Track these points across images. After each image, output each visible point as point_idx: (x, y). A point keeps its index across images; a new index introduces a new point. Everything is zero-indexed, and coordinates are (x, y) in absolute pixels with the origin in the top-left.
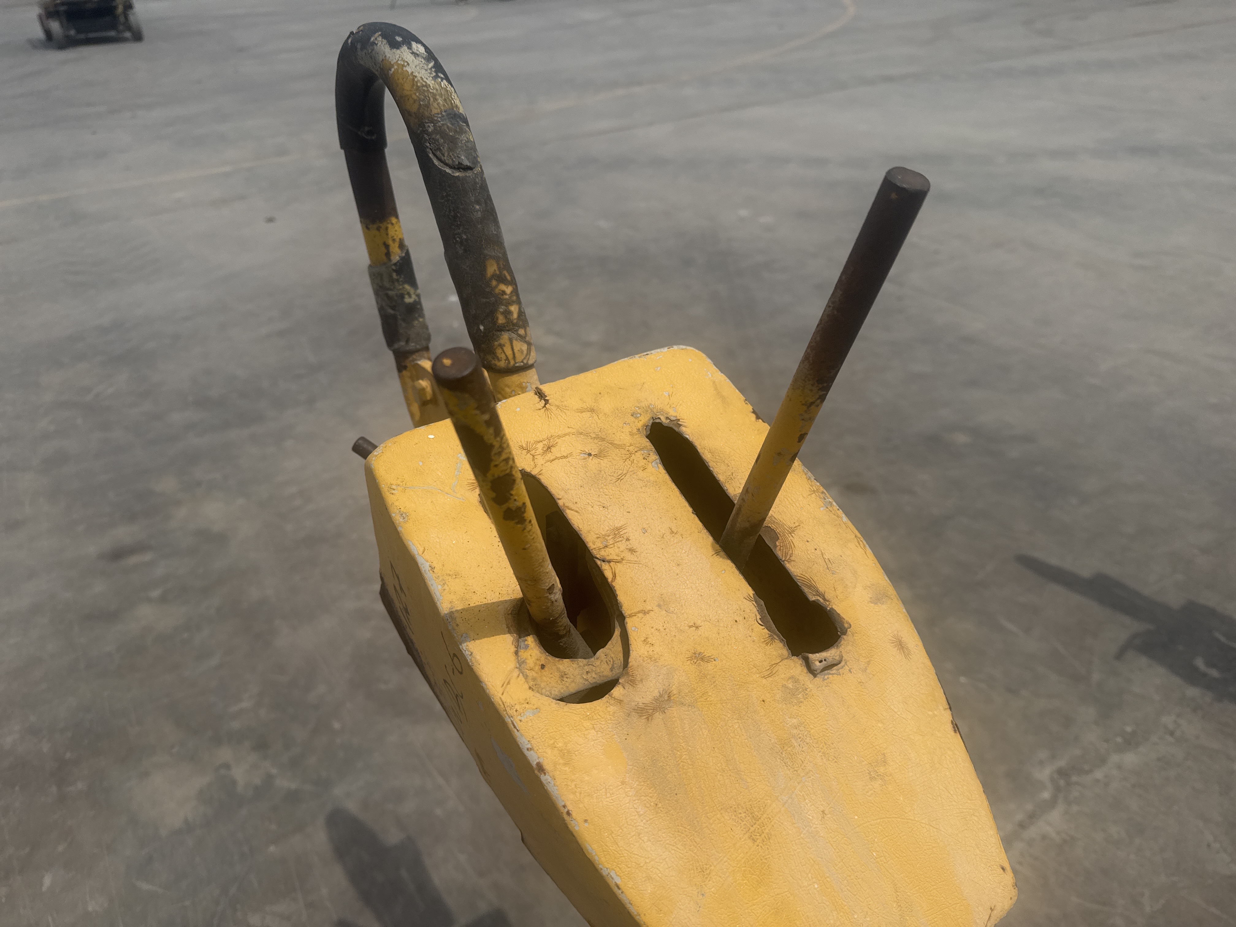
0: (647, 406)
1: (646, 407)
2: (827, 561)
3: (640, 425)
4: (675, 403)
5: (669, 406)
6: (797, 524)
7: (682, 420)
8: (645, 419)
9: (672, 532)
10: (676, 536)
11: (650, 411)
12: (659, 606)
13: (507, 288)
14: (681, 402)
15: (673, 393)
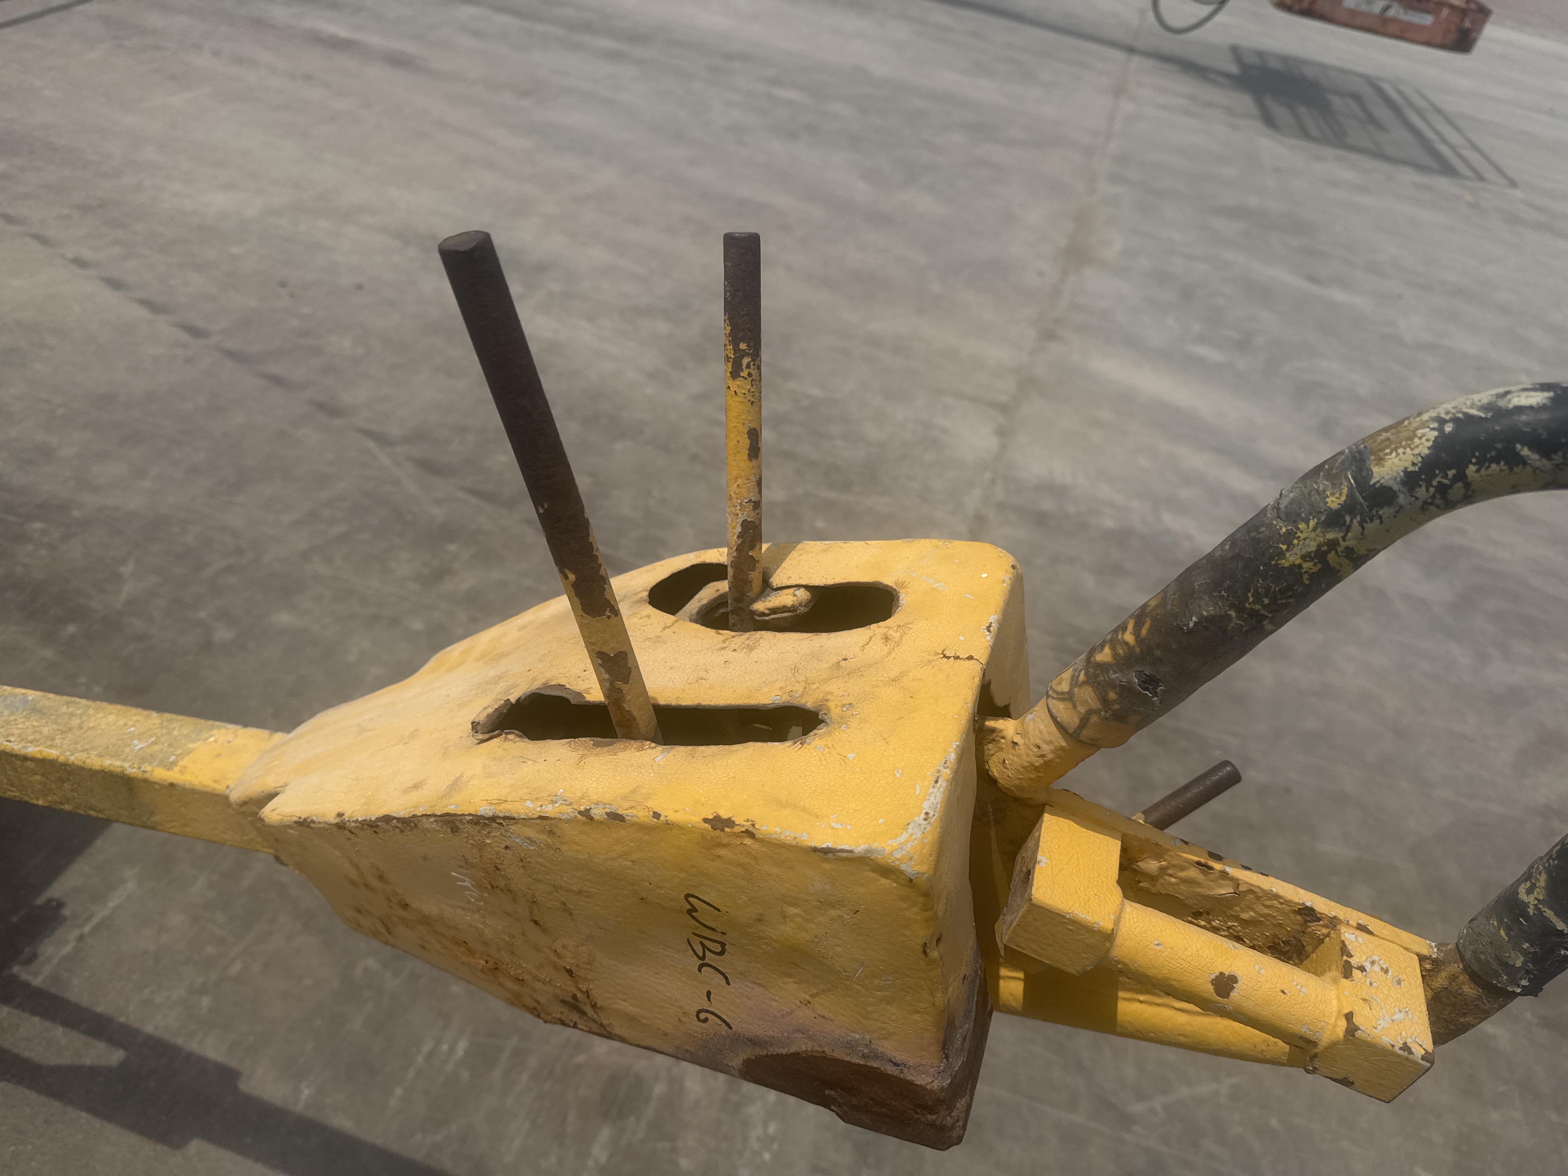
0: (849, 723)
1: (848, 721)
2: (526, 760)
3: (832, 705)
4: (828, 755)
5: (830, 746)
6: (582, 764)
7: (799, 747)
8: (835, 711)
9: (701, 679)
10: (695, 680)
11: (839, 720)
12: (659, 637)
13: (1131, 633)
14: (824, 762)
15: (846, 764)
